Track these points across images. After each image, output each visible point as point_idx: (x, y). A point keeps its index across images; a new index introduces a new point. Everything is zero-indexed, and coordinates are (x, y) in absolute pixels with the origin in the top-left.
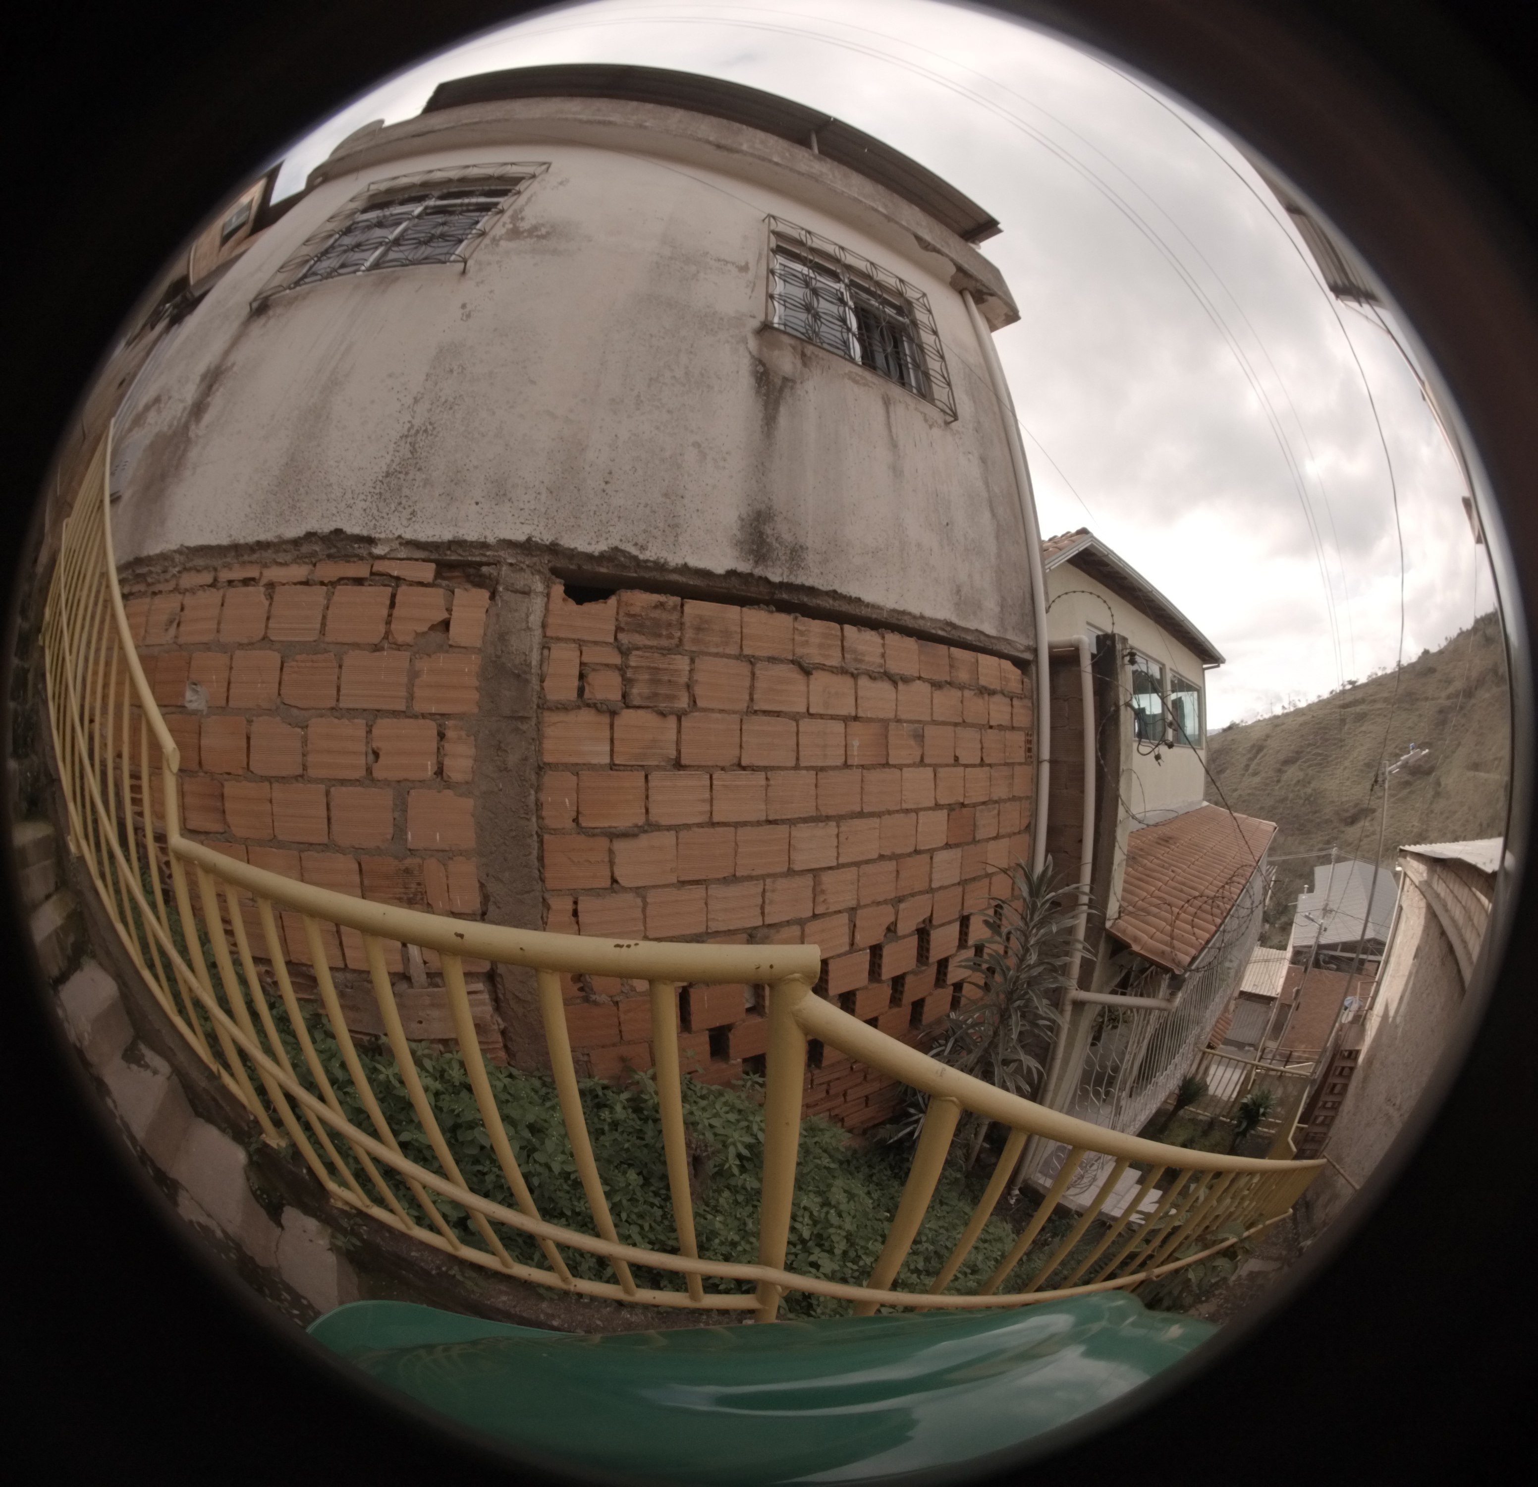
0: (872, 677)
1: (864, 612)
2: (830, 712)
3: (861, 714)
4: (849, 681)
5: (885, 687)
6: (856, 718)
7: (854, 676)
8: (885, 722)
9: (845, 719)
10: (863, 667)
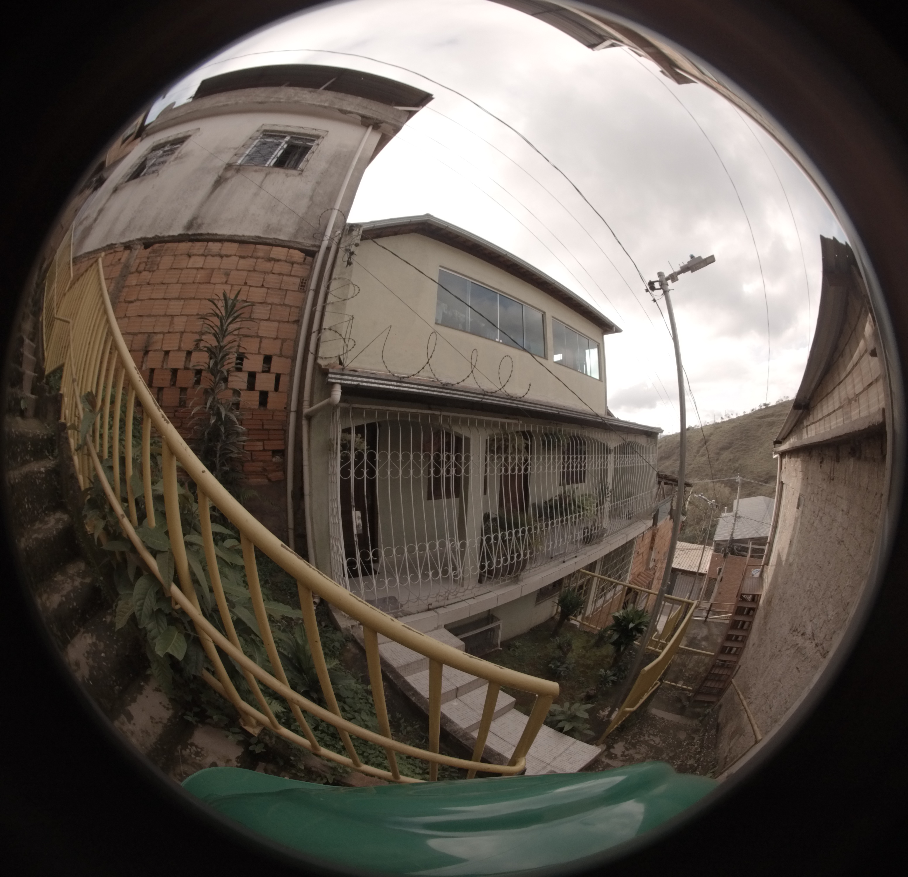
0: (213, 256)
1: (218, 237)
2: (194, 267)
3: (204, 267)
4: (203, 258)
5: (218, 259)
6: (202, 268)
7: (206, 256)
8: (213, 270)
9: (197, 269)
10: (210, 253)
